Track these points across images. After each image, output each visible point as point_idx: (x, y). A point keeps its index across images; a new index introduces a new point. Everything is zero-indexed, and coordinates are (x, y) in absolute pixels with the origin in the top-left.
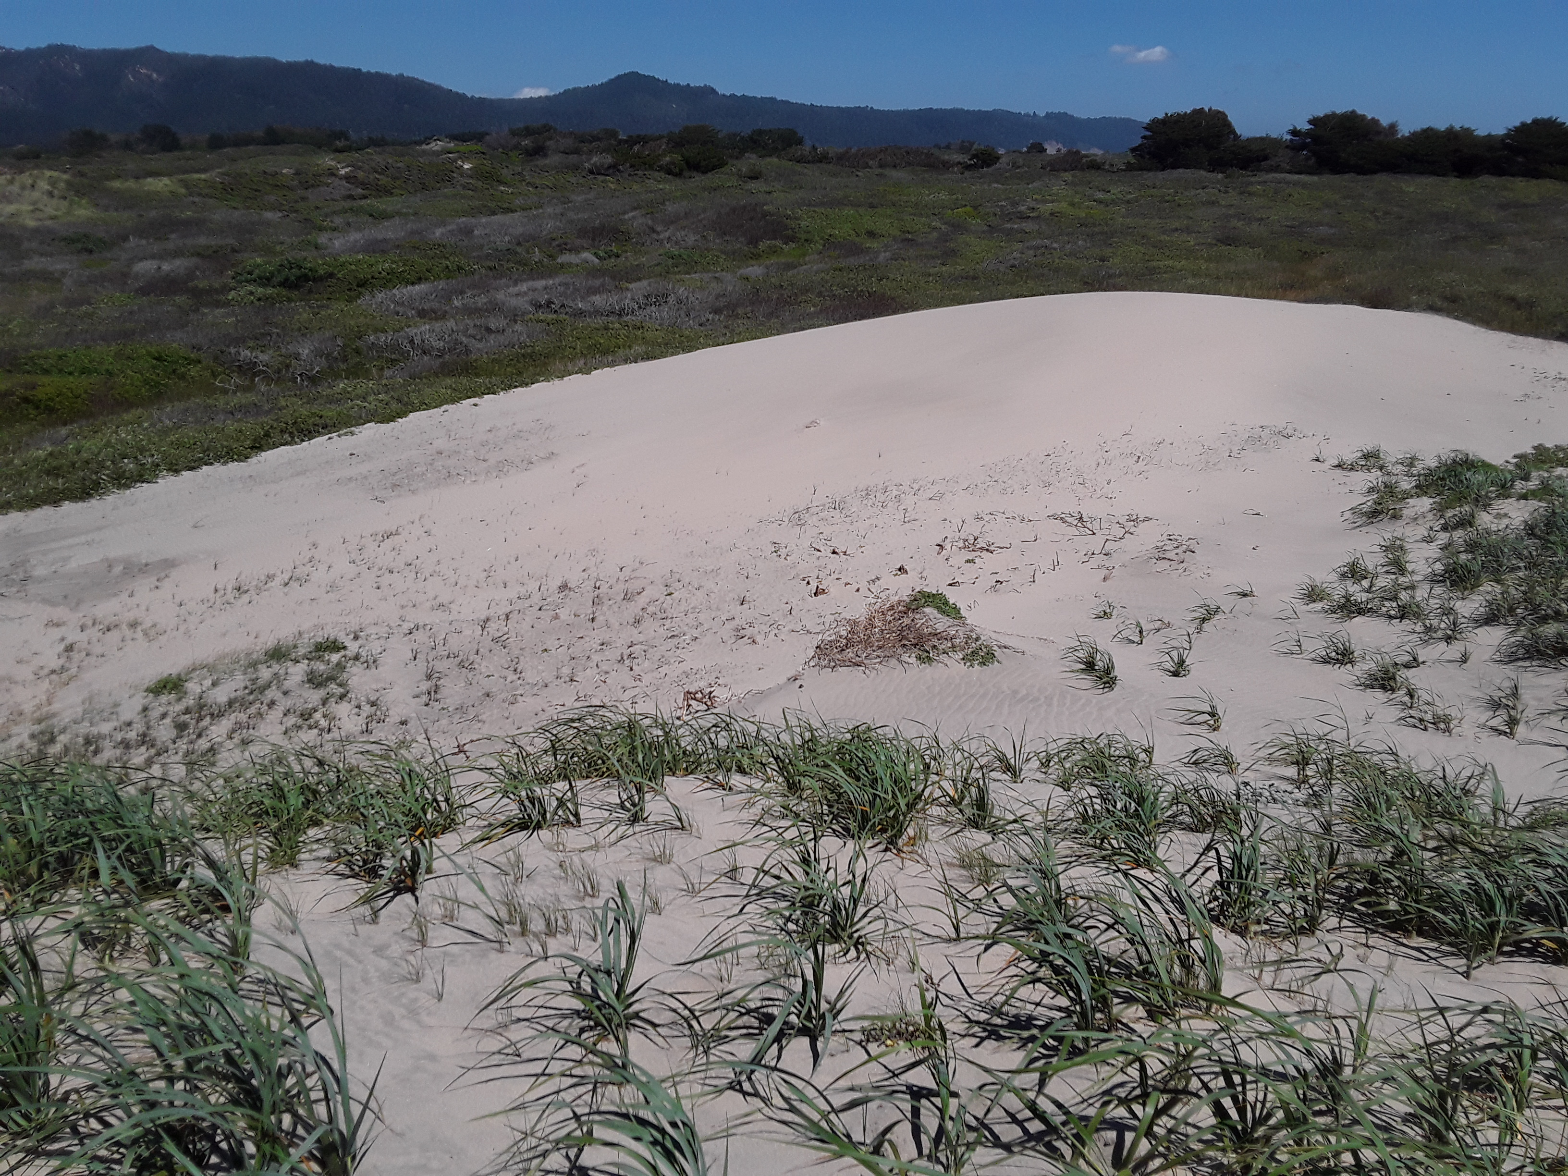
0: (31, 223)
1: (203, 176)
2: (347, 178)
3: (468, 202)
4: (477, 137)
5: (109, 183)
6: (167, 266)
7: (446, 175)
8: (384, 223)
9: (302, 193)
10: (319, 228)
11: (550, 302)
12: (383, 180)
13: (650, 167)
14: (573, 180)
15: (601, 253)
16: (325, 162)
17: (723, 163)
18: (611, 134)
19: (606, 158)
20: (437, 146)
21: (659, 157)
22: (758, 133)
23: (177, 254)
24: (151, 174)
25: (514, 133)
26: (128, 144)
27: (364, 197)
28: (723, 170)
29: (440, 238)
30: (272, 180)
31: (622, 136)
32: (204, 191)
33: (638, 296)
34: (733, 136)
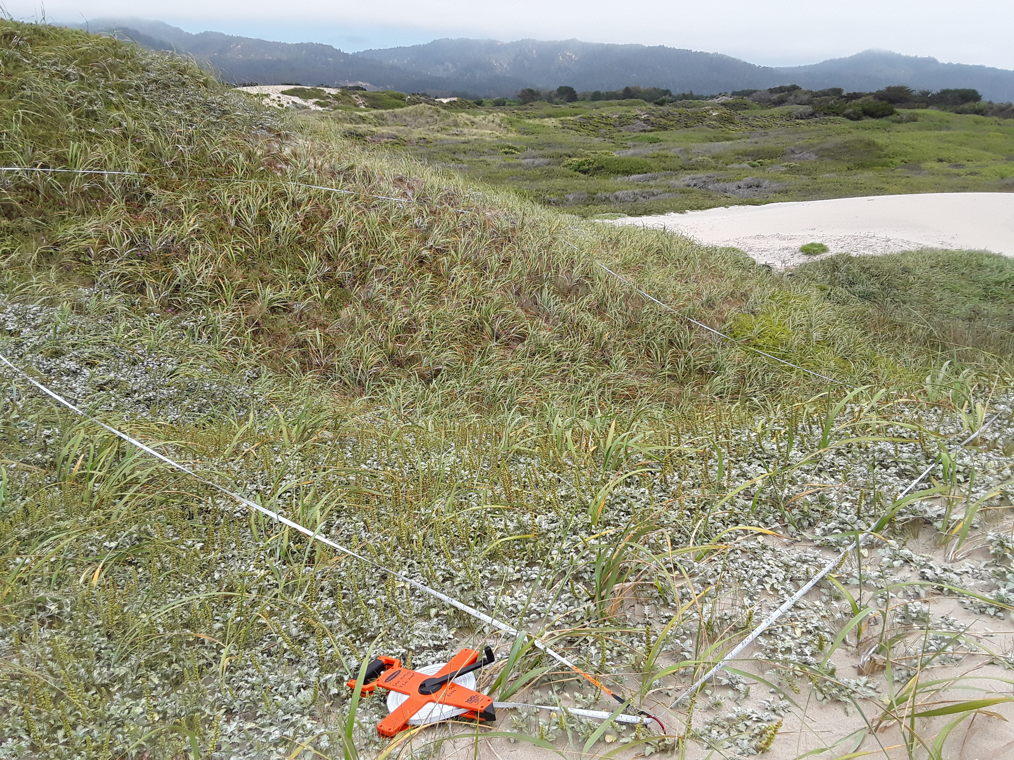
0: (488, 139)
1: (572, 118)
2: (646, 121)
3: (705, 134)
4: (748, 93)
5: (527, 121)
6: (537, 162)
7: (700, 119)
8: (651, 145)
9: (619, 128)
10: (618, 146)
11: (695, 185)
12: (664, 121)
13: (838, 115)
14: (779, 122)
15: (756, 163)
16: (636, 111)
17: (892, 113)
18: (837, 92)
19: (809, 109)
20: (723, 99)
21: (844, 109)
22: (945, 92)
23: (543, 156)
24: (549, 116)
25: (772, 91)
26: (549, 99)
27: (651, 131)
28: (890, 117)
29: (671, 153)
30: (605, 121)
31: (844, 93)
32: (570, 126)
33: (742, 184)
34: (925, 94)
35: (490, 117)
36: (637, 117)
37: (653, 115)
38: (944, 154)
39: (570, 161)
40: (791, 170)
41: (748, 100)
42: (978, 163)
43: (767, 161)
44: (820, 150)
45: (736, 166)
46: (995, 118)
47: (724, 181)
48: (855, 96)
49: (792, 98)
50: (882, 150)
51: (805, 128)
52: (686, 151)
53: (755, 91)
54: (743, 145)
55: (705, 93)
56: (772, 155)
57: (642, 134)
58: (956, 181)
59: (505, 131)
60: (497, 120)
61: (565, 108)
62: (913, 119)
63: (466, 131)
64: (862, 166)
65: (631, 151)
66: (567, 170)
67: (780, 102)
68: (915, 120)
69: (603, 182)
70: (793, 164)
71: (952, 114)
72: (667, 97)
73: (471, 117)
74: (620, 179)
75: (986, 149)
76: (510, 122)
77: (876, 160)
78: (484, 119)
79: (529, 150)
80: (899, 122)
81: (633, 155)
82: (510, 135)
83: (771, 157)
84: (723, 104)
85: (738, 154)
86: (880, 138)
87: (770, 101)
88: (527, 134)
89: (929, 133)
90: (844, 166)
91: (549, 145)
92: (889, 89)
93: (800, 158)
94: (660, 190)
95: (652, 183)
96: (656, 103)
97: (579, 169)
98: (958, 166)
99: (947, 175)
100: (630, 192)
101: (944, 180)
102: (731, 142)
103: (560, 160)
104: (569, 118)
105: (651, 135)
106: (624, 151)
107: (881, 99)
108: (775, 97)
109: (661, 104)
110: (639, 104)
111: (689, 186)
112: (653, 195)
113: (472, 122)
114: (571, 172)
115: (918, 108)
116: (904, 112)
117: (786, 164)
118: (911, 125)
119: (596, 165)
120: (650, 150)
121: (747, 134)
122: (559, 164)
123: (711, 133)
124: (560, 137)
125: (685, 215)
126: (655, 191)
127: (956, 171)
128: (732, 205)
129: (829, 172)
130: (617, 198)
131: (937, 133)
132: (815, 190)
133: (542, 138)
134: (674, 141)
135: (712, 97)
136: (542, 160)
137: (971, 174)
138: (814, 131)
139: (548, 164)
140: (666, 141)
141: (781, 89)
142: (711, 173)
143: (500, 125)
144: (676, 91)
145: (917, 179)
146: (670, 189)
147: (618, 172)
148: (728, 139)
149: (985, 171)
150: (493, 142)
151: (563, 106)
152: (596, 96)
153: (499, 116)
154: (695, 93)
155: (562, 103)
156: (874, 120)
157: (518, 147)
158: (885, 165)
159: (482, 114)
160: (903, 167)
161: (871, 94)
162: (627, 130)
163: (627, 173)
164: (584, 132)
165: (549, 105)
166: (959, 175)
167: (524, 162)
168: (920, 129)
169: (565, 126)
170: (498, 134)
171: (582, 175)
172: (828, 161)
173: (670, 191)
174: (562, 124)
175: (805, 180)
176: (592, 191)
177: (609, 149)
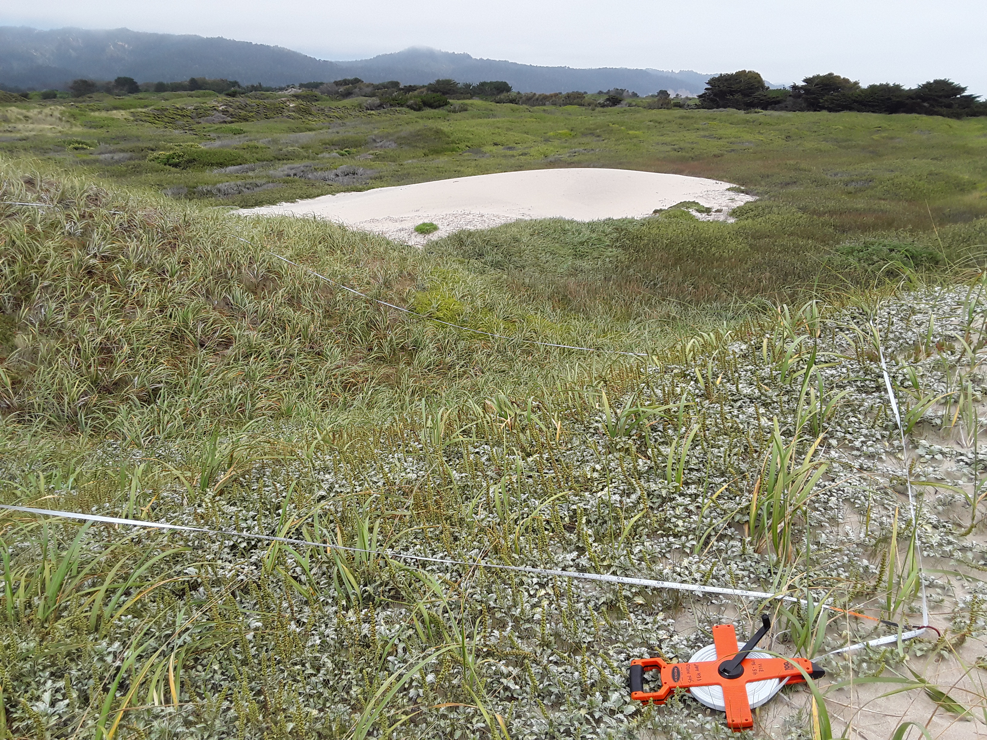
1: (144, 110)
2: (224, 112)
3: (288, 125)
4: (316, 86)
5: (92, 114)
6: (117, 157)
7: (279, 110)
8: (237, 136)
9: (198, 120)
10: (201, 138)
11: (295, 175)
12: (243, 113)
13: (402, 106)
14: (353, 113)
15: (343, 152)
16: (211, 102)
17: (446, 103)
18: (395, 84)
19: (376, 101)
20: (292, 91)
21: (407, 100)
22: (483, 84)
23: (122, 151)
24: (116, 108)
25: (337, 83)
26: (108, 89)
27: (232, 122)
28: (445, 107)
29: (260, 144)
30: (181, 113)
31: (401, 86)
32: (143, 119)
33: (339, 172)
34: (467, 86)
35: (47, 111)
36: (214, 109)
37: (231, 106)
38: (498, 139)
39: (156, 154)
40: (377, 157)
41: (317, 92)
42: (525, 146)
43: (354, 150)
44: (398, 138)
45: (326, 155)
46: (525, 106)
47: (322, 169)
48: (410, 89)
49: (357, 90)
50: (449, 137)
51: (378, 118)
52: (275, 141)
53: (322, 84)
54: (327, 135)
55: (274, 85)
56: (357, 144)
57: (224, 125)
58: (513, 161)
59: (68, 126)
60: (57, 114)
61: (129, 99)
62: (464, 109)
63: (20, 126)
64: (437, 152)
65: (218, 143)
66: (155, 164)
67: (348, 94)
68: (466, 110)
69: (200, 175)
70: (378, 152)
71: (493, 104)
72: (236, 88)
73: (24, 111)
74: (216, 171)
75: (527, 133)
76: (73, 116)
77: (446, 146)
78: (40, 113)
79: (102, 144)
80: (455, 112)
81: (222, 146)
82: (75, 129)
83: (356, 147)
84: (294, 96)
85: (325, 144)
86: (444, 126)
87: (338, 93)
88: (95, 127)
89: (480, 120)
90: (420, 153)
91: (125, 138)
92: (438, 82)
93: (381, 146)
94: (264, 181)
95: (251, 174)
96: (228, 95)
97: (168, 162)
98: (510, 148)
99: (505, 156)
100: (232, 183)
101: (504, 161)
102: (314, 133)
103: (143, 153)
104: (140, 110)
105: (234, 126)
106: (209, 142)
107: (433, 91)
108: (342, 89)
109: (233, 95)
110: (210, 95)
111: (290, 176)
112: (257, 186)
113: (26, 117)
114: (162, 166)
115: (464, 98)
116: (456, 102)
117: (371, 152)
118: (464, 114)
119: (186, 157)
120: (236, 141)
121: (327, 125)
122: (144, 157)
123: (293, 124)
124: (134, 130)
125: (296, 204)
126: (258, 182)
127: (510, 152)
128: (338, 192)
129: (410, 158)
130: (219, 191)
131: (486, 120)
132: (404, 175)
133: (114, 132)
134: (258, 132)
135: (281, 89)
136: (122, 155)
137: (522, 155)
138: (387, 121)
139: (131, 159)
140: (250, 132)
141: (345, 82)
142: (307, 162)
143: (60, 119)
144: (245, 83)
145: (483, 161)
146: (272, 180)
147: (212, 165)
148: (310, 130)
149: (533, 151)
150: (57, 137)
151: (127, 98)
152: (160, 88)
153: (57, 109)
154: (264, 85)
155: (124, 95)
156: (433, 110)
157: (88, 141)
158: (453, 150)
159: (35, 108)
160: (469, 151)
161: (424, 87)
162: (207, 121)
163: (221, 165)
164: (160, 124)
165: (111, 97)
166: (513, 156)
167: (102, 157)
168: (473, 117)
169: (137, 119)
170: (60, 128)
171: (173, 169)
172: (406, 148)
173: (273, 182)
174: (134, 116)
175: (393, 166)
176: (191, 184)
177: (192, 141)
